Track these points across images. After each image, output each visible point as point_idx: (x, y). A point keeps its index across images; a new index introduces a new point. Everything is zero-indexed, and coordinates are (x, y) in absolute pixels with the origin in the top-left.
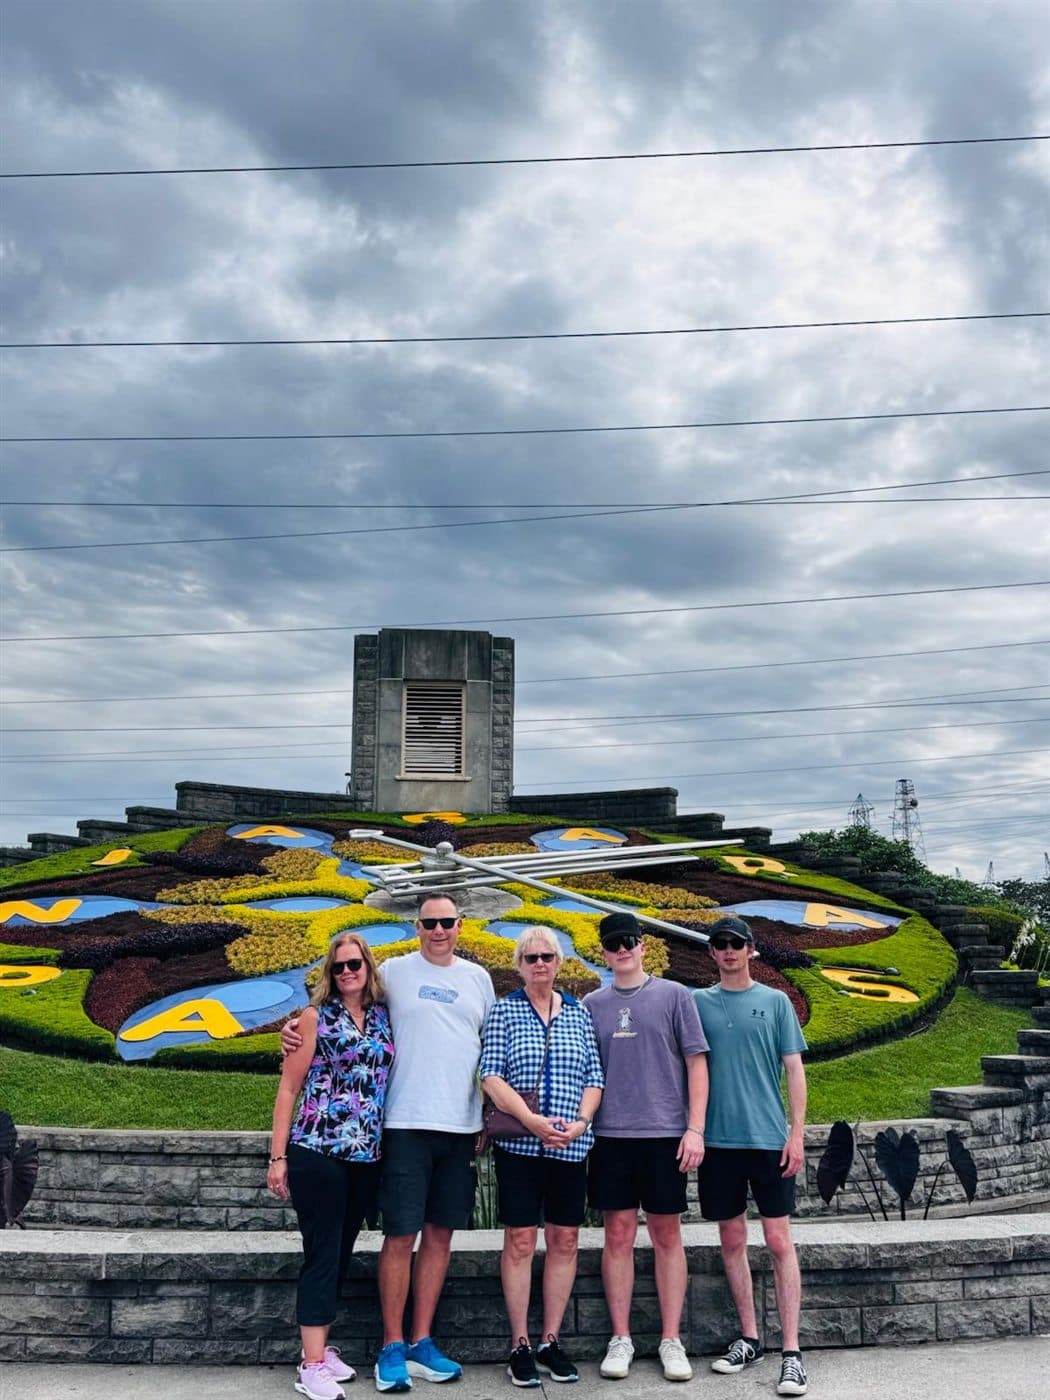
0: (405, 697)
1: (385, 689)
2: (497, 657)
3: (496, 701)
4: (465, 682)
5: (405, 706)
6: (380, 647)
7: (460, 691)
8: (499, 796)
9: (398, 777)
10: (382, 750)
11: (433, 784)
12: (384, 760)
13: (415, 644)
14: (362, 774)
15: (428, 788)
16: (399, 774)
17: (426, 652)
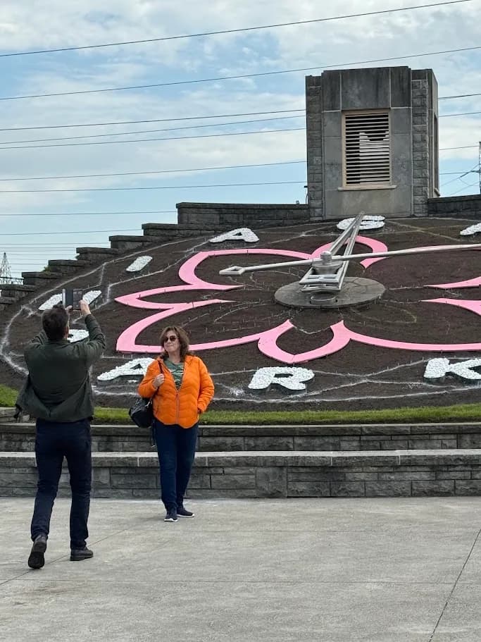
0: (344, 124)
1: (326, 119)
2: (415, 87)
3: (414, 123)
4: (390, 108)
5: (344, 132)
6: (323, 86)
7: (387, 116)
8: (419, 199)
9: (340, 188)
10: (327, 169)
11: (367, 192)
12: (329, 176)
13: (349, 81)
14: (313, 187)
15: (363, 196)
16: (341, 186)
17: (358, 87)
